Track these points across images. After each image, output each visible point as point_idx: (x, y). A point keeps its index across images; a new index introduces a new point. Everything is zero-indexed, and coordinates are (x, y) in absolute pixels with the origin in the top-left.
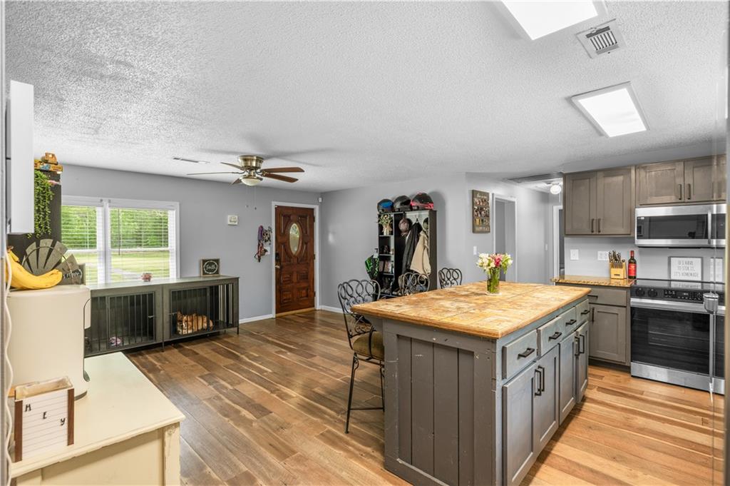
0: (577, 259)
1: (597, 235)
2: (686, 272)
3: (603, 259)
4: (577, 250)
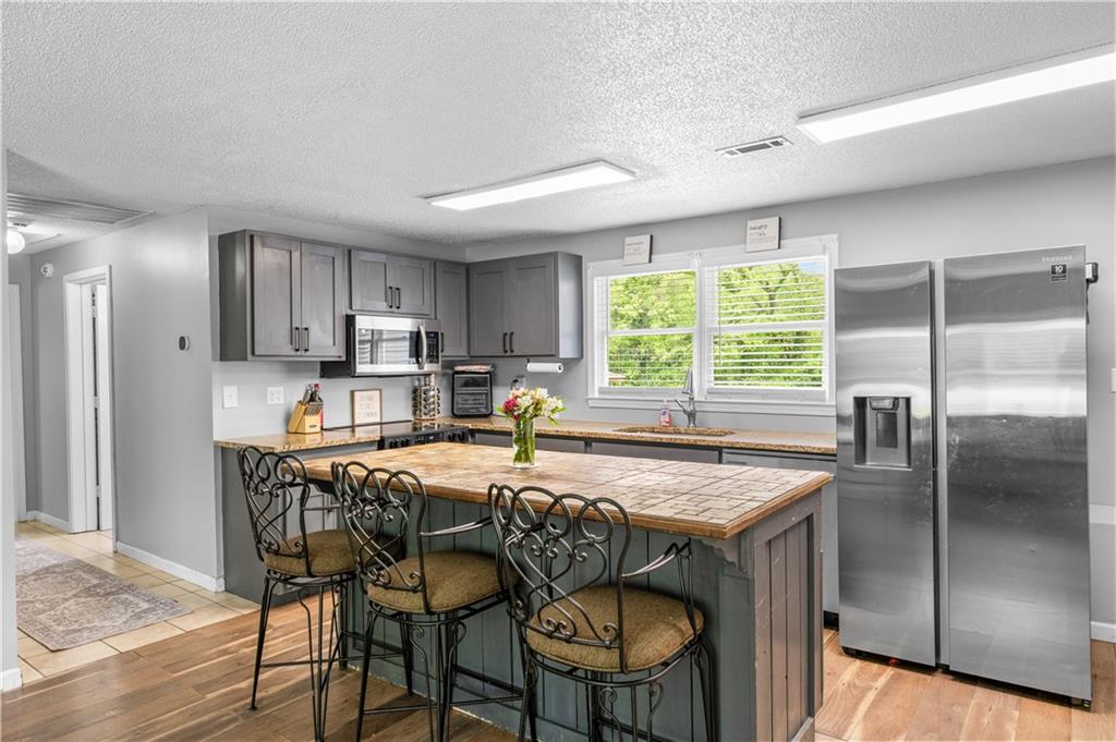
0: (236, 405)
1: (302, 356)
2: (368, 411)
3: (276, 402)
4: (235, 388)
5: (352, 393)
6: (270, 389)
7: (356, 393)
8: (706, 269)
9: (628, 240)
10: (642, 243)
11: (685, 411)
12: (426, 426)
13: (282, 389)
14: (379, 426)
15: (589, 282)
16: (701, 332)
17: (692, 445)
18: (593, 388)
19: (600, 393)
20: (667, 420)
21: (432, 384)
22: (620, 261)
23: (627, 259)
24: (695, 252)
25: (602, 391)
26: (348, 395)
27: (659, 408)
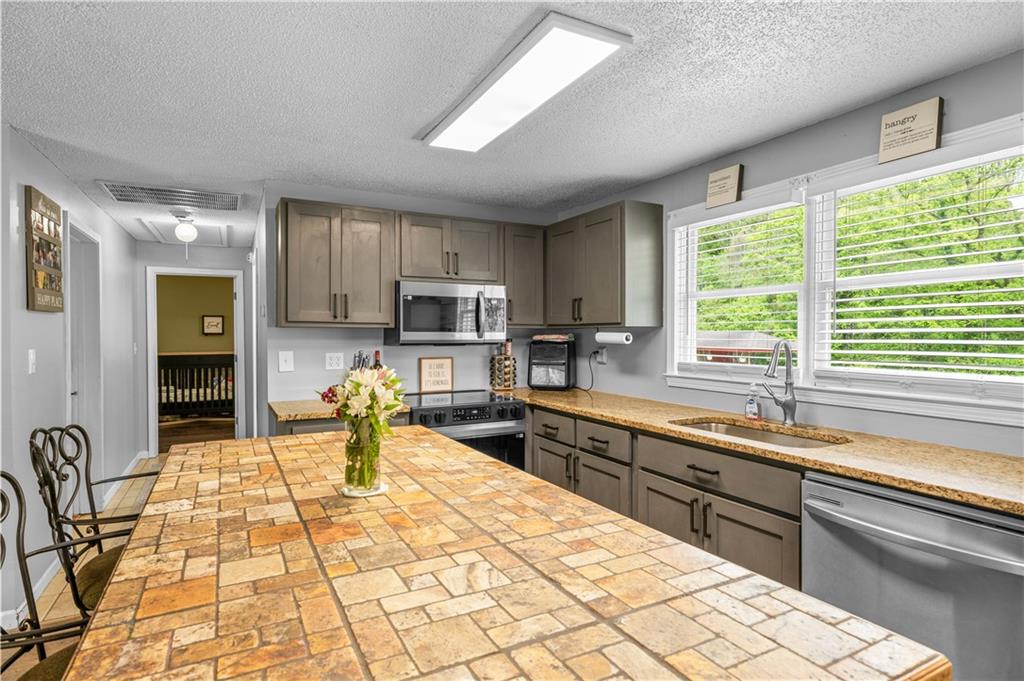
0: (292, 369)
1: (342, 323)
2: (437, 379)
3: (335, 367)
4: (290, 354)
5: (420, 360)
6: (328, 355)
7: (423, 361)
8: (818, 198)
9: (713, 176)
10: (729, 177)
11: (777, 402)
12: (500, 397)
13: (341, 355)
14: (450, 395)
15: (669, 235)
16: (808, 291)
17: (759, 457)
18: (673, 364)
19: (680, 369)
20: (756, 410)
21: (509, 353)
22: (702, 205)
23: (711, 201)
24: (800, 177)
25: (683, 367)
26: (416, 362)
27: (745, 392)
